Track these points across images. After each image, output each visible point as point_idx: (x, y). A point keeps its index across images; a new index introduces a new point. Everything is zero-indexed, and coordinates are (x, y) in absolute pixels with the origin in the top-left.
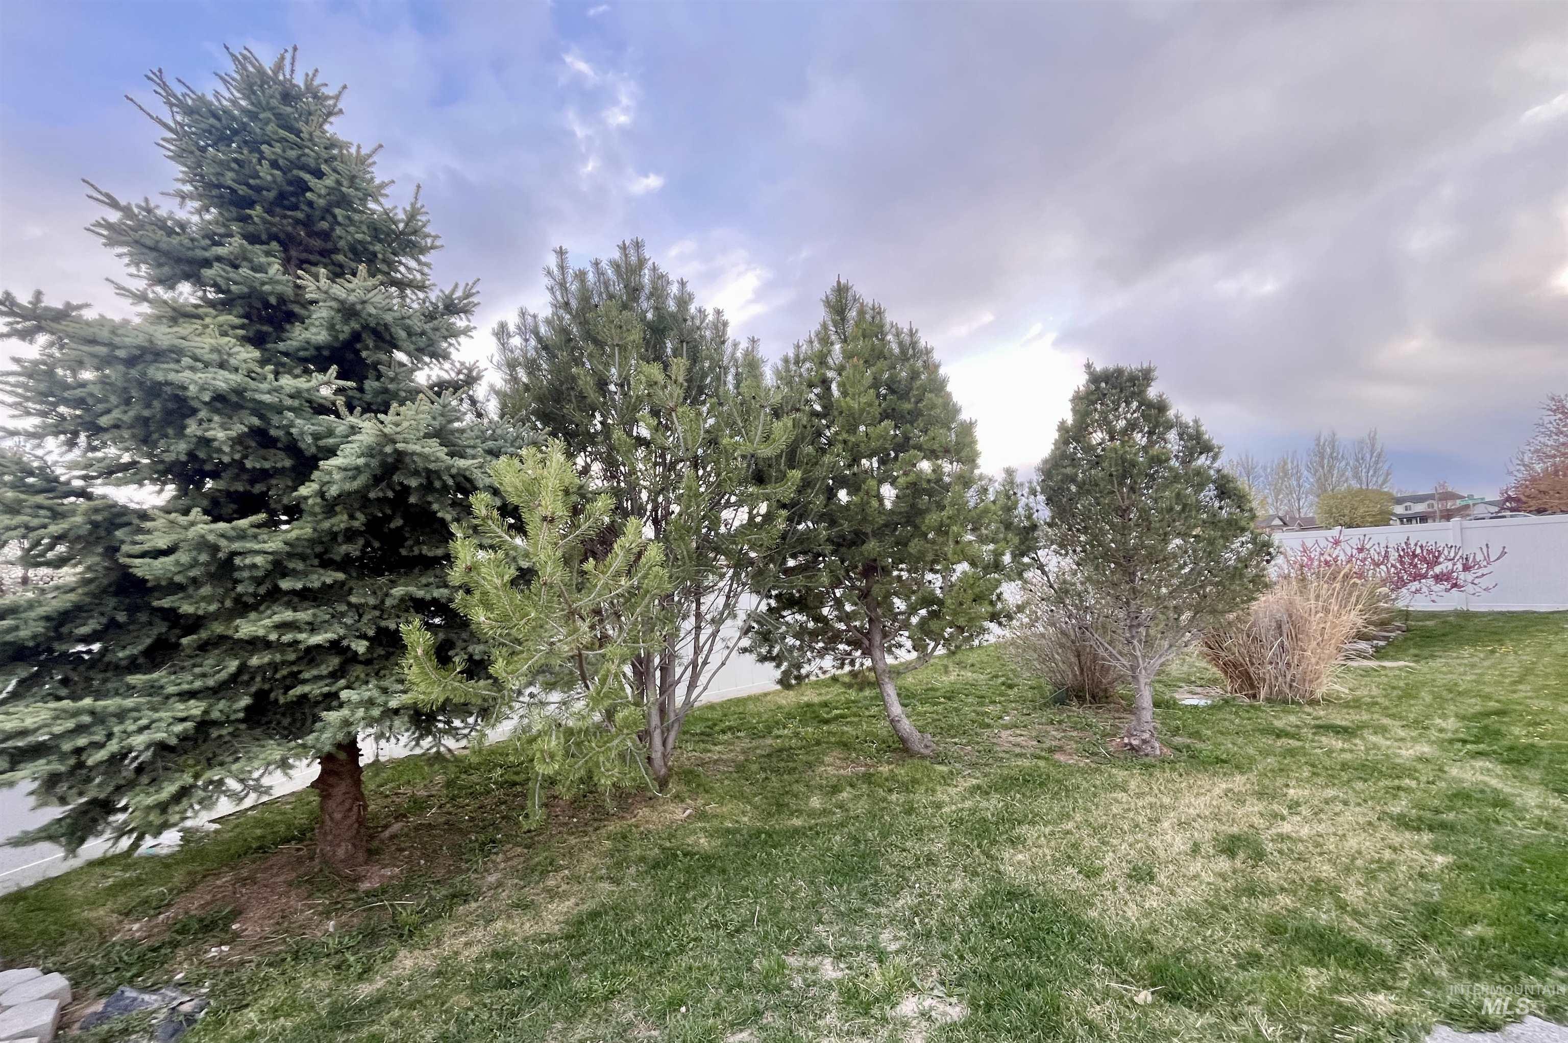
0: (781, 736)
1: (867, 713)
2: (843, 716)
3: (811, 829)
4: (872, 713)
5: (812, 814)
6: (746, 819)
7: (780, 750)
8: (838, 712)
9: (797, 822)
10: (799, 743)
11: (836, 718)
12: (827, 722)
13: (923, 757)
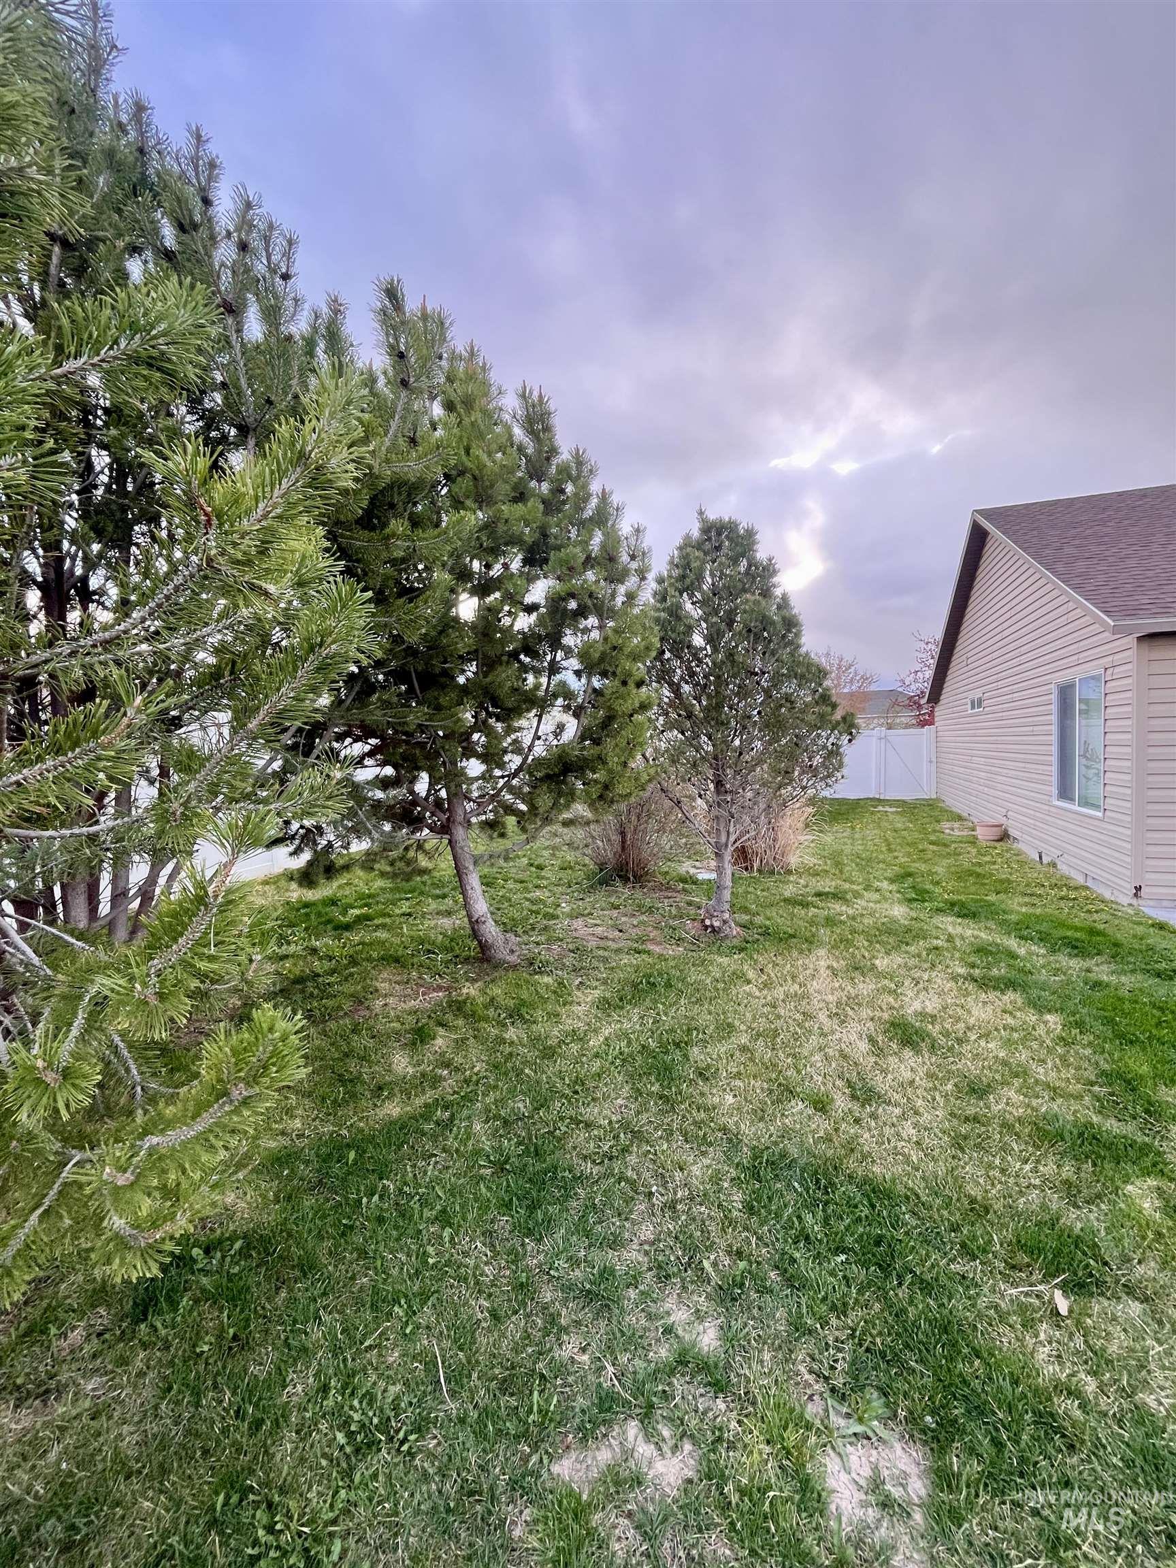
0: (286, 957)
1: (398, 911)
2: (367, 918)
3: (426, 1117)
4: (405, 909)
5: (408, 1088)
6: (297, 1124)
7: (300, 980)
8: (357, 912)
9: (393, 1109)
10: (327, 965)
11: (359, 919)
12: (347, 927)
13: (515, 967)
